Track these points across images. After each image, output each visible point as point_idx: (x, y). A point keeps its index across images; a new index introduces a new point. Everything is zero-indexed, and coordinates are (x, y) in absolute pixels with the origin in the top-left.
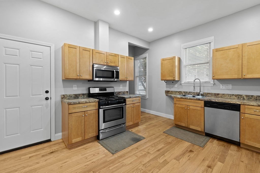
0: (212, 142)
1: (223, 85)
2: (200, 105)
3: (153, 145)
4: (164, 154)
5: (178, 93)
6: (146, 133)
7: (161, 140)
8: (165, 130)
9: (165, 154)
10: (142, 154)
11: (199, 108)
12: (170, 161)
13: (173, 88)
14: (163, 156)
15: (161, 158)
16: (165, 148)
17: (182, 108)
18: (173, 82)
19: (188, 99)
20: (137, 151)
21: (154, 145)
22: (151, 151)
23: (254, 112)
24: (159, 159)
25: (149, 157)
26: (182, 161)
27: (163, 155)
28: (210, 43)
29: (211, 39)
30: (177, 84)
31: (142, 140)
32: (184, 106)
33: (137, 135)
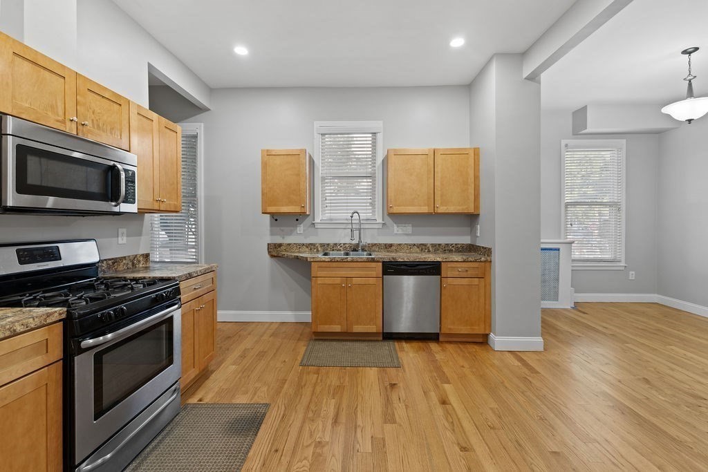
0: (402, 350)
1: (398, 227)
2: (374, 273)
3: (310, 415)
4: (356, 423)
5: (307, 247)
6: (257, 385)
7: (314, 387)
8: (299, 359)
9: (359, 422)
10: (305, 458)
11: (372, 281)
12: (383, 434)
13: (291, 234)
14: (359, 430)
15: (360, 441)
16: (344, 405)
17: (334, 286)
18: (297, 220)
19: (347, 262)
20: (285, 460)
21: (311, 412)
22: (320, 434)
23: (458, 273)
24: (358, 442)
25: (333, 456)
26: (400, 418)
27: (356, 428)
28: (375, 133)
29: (377, 125)
30: (302, 225)
31: (264, 414)
32: (338, 281)
33: (236, 406)
